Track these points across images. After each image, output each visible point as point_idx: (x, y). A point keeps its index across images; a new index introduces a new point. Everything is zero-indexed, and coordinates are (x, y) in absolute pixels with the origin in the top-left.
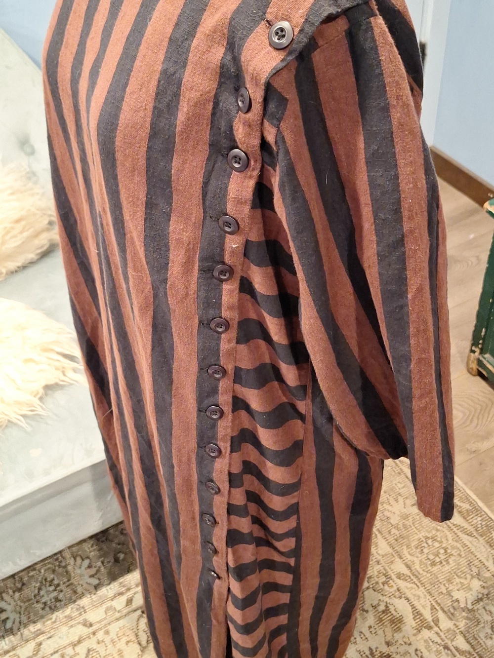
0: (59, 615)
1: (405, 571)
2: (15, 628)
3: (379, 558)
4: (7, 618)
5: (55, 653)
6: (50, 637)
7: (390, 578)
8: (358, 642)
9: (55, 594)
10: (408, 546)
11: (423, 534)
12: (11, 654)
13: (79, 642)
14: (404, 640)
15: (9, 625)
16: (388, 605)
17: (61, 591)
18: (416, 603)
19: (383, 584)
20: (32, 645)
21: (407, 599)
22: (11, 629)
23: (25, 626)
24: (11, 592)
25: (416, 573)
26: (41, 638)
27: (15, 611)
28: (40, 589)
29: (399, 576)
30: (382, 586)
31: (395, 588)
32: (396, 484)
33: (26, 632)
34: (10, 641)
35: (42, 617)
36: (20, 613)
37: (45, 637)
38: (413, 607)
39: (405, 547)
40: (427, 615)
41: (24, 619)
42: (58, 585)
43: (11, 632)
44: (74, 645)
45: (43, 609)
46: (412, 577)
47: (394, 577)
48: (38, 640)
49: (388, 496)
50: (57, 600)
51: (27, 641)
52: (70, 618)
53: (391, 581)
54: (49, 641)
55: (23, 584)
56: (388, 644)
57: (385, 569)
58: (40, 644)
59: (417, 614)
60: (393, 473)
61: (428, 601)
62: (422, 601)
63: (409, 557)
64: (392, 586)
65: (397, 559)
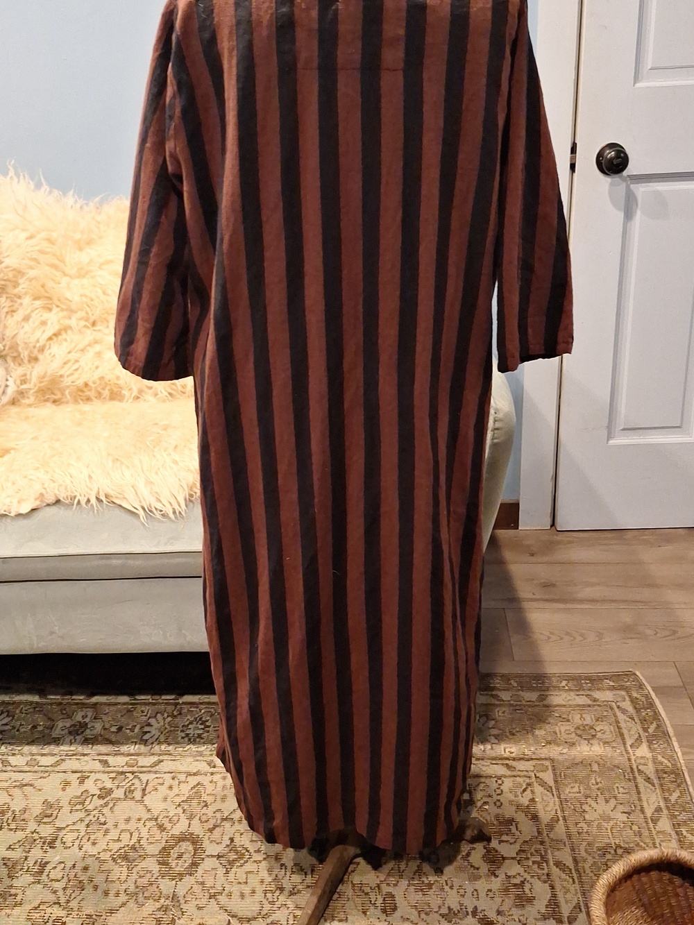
0: (193, 747)
1: (569, 862)
2: (150, 741)
3: (546, 839)
4: (149, 732)
5: (169, 772)
6: (174, 760)
7: (547, 862)
8: (466, 897)
9: (201, 732)
11: (617, 842)
12: (133, 757)
13: (195, 774)
14: (521, 918)
15: (146, 737)
16: (525, 882)
17: (208, 732)
18: (560, 895)
19: (534, 862)
20: (156, 758)
21: (552, 887)
22: (147, 740)
23: (160, 743)
24: (166, 715)
25: (581, 871)
26: (165, 757)
27: (159, 729)
28: (191, 723)
29: (558, 864)
30: (531, 864)
31: (546, 871)
32: (617, 787)
33: (156, 748)
34: (139, 748)
35: (177, 743)
36: (162, 733)
37: (170, 758)
38: (554, 896)
40: (566, 910)
41: (162, 738)
42: (209, 727)
43: (145, 742)
44: (189, 774)
45: (183, 738)
46: (573, 871)
47: (551, 863)
48: (161, 758)
49: (599, 793)
50: (200, 736)
51: (153, 754)
52: (201, 754)
53: (545, 864)
54: (170, 763)
55: (180, 714)
56: (499, 913)
57: (546, 852)
58: (161, 761)
59: (554, 903)
60: (622, 778)
61: (576, 899)
62: (569, 896)
63: (583, 854)
64: (543, 869)
65: (568, 849)
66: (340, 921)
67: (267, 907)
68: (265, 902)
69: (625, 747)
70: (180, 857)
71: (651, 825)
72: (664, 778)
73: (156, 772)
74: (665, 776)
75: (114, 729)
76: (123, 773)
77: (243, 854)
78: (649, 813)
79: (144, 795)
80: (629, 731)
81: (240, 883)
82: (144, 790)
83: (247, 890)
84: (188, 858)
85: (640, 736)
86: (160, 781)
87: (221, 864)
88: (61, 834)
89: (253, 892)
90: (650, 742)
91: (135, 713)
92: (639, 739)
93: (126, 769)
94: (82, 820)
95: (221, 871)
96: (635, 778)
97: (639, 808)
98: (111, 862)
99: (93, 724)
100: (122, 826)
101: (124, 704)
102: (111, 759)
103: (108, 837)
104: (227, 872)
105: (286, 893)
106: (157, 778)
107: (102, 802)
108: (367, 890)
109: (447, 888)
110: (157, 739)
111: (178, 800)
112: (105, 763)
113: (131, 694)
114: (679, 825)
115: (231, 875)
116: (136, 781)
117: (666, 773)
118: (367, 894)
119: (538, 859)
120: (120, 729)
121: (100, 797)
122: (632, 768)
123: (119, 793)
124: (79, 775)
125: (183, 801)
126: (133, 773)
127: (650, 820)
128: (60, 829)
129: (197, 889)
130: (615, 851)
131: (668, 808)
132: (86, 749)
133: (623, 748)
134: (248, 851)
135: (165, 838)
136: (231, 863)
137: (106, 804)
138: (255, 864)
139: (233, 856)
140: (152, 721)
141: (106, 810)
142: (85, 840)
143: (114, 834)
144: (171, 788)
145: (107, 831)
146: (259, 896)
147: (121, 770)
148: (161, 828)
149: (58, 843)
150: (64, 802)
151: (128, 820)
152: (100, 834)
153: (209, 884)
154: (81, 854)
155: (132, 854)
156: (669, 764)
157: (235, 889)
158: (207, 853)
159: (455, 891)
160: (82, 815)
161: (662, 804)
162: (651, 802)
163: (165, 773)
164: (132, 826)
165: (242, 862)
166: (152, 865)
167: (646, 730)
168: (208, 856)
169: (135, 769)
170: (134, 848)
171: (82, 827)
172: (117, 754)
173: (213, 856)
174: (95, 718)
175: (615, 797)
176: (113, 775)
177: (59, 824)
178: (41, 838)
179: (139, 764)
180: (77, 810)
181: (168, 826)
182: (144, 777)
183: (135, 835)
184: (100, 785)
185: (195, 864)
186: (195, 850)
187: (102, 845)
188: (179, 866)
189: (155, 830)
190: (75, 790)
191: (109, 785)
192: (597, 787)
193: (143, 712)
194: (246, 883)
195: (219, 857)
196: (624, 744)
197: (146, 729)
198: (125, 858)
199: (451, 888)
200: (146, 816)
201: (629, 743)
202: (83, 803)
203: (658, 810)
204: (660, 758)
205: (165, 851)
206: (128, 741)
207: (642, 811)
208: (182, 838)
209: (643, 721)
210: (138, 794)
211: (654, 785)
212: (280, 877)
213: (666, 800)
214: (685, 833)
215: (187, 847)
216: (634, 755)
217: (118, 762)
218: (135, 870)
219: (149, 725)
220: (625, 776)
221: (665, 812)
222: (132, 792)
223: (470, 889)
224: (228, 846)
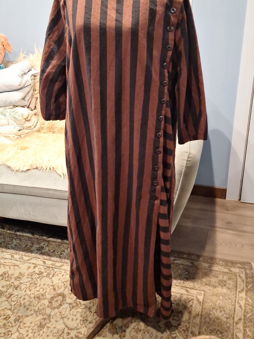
2: (62, 257)
3: (191, 322)
4: (63, 254)
5: (64, 270)
6: (68, 266)
8: (152, 338)
10: (207, 327)
11: (219, 329)
12: (54, 262)
16: (177, 337)
19: (183, 330)
20: (62, 264)
22: (61, 257)
26: (65, 264)
27: (67, 254)
30: (182, 330)
32: (227, 307)
33: (63, 260)
34: (58, 259)
36: (67, 255)
37: (66, 265)
39: (205, 327)
47: (190, 331)
48: (64, 264)
49: (219, 308)
51: (61, 262)
53: (187, 332)
57: (189, 327)
58: (63, 265)
60: (230, 304)
63: (203, 330)
64: (186, 333)
65: (198, 327)
66: (103, 337)
67: (80, 326)
68: (79, 324)
69: (236, 292)
70: (57, 301)
71: (235, 325)
72: (247, 307)
73: (60, 269)
74: (248, 306)
75: (52, 251)
76: (49, 267)
77: (78, 305)
78: (236, 319)
79: (53, 276)
80: (240, 286)
81: (73, 315)
82: (54, 275)
83: (75, 318)
84: (59, 302)
85: (244, 289)
86: (60, 272)
87: (69, 307)
88: (21, 285)
89: (77, 319)
90: (247, 292)
91: (61, 247)
92: (242, 290)
93: (51, 266)
94: (29, 282)
95: (69, 309)
96: (235, 305)
97: (232, 317)
98: (33, 299)
99: (46, 248)
100: (42, 286)
101: (59, 242)
102: (47, 262)
103: (36, 289)
104: (71, 310)
105: (88, 322)
106: (60, 271)
107: (38, 276)
108: (117, 327)
109: (146, 333)
110: (65, 257)
111: (64, 280)
112: (44, 262)
113: (62, 239)
114: (246, 327)
115: (72, 311)
116: (52, 271)
117: (248, 305)
118: (116, 329)
119: (185, 329)
120: (54, 251)
121: (38, 274)
122: (235, 301)
123: (45, 274)
124: (34, 265)
125: (65, 281)
126: (52, 268)
127: (235, 323)
128: (21, 283)
129: (58, 314)
130: (217, 332)
131: (244, 319)
132: (40, 256)
133: (235, 292)
134: (80, 304)
135: (54, 293)
136: (73, 307)
137: (39, 278)
138: (81, 309)
139: (75, 305)
140: (66, 250)
141: (38, 280)
142: (28, 289)
143: (38, 289)
144: (63, 275)
145: (36, 287)
146: (78, 321)
147: (49, 266)
148: (54, 289)
149: (18, 288)
150: (26, 274)
151: (44, 285)
152: (33, 288)
153: (63, 313)
154: (24, 293)
155: (41, 297)
156: (251, 302)
157: (71, 317)
158: (66, 302)
159: (149, 335)
160: (30, 279)
161: (242, 318)
162: (238, 316)
163: (63, 270)
164: (45, 287)
165: (77, 307)
166: (46, 302)
167: (247, 286)
168: (66, 303)
169: (54, 266)
170: (42, 295)
171: (28, 284)
172: (50, 260)
173: (68, 303)
174: (47, 246)
175: (224, 311)
176: (45, 267)
177: (21, 281)
178: (14, 285)
179: (56, 265)
180: (29, 278)
181: (57, 289)
182: (55, 270)
183: (45, 290)
184: (40, 270)
185: (60, 305)
186: (63, 300)
187: (33, 292)
188: (55, 304)
189: (52, 290)
190: (31, 270)
191: (43, 271)
192: (219, 305)
193: (64, 246)
194: (76, 315)
195: (70, 304)
196: (236, 290)
197: (63, 253)
198: (38, 298)
199: (148, 333)
200: (51, 284)
201: (238, 290)
202: (32, 276)
203: (240, 319)
204: (249, 299)
205: (52, 298)
206: (55, 256)
207: (233, 318)
208: (59, 295)
209: (247, 283)
210: (51, 276)
211: (242, 309)
212: (88, 316)
213: (245, 316)
214: (247, 331)
215: (60, 298)
216: (238, 295)
217: (49, 263)
218: (40, 303)
219: (64, 251)
220: (231, 303)
221: (243, 321)
222: (49, 274)
223: (155, 335)
224: (74, 300)
